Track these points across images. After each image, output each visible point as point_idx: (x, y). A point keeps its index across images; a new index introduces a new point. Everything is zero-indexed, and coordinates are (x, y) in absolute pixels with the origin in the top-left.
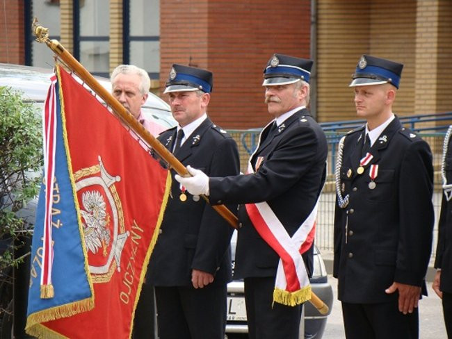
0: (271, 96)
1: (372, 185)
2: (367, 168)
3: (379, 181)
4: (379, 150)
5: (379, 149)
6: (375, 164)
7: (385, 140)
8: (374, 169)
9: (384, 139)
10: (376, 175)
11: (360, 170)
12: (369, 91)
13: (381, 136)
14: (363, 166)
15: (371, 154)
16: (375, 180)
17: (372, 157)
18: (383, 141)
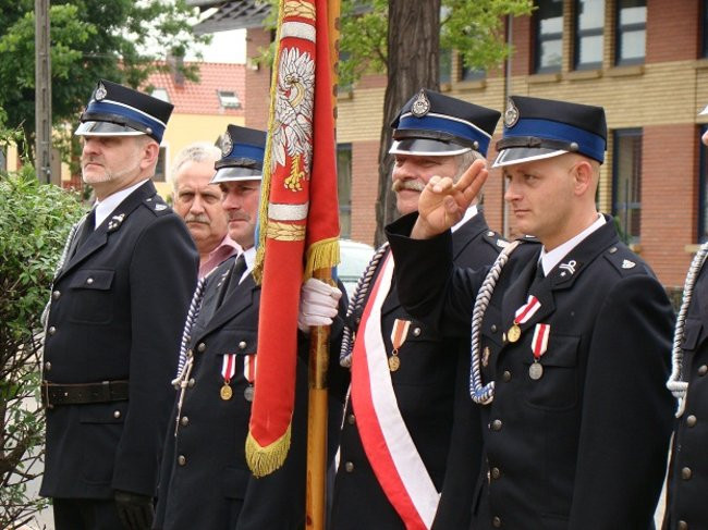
0: (406, 179)
1: (536, 371)
2: (527, 330)
3: (551, 362)
4: (554, 292)
5: (555, 289)
6: (543, 321)
7: (572, 271)
8: (541, 334)
9: (571, 267)
10: (544, 348)
11: (513, 335)
12: (532, 172)
13: (566, 260)
14: (520, 325)
15: (538, 298)
16: (541, 359)
17: (538, 305)
18: (567, 271)
